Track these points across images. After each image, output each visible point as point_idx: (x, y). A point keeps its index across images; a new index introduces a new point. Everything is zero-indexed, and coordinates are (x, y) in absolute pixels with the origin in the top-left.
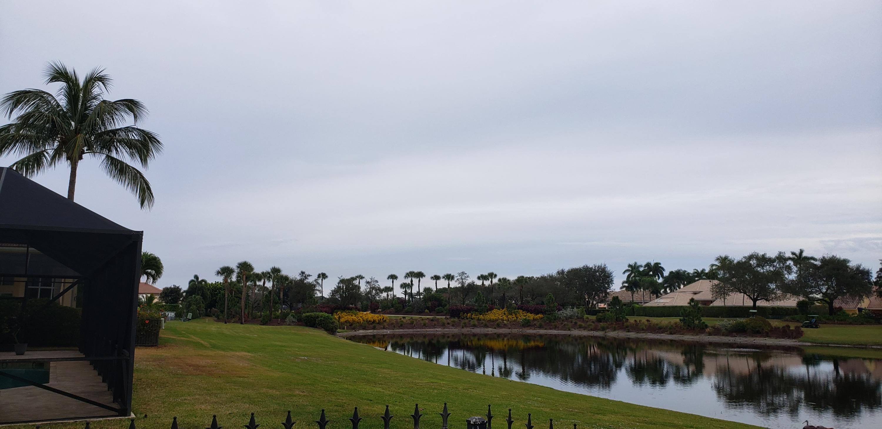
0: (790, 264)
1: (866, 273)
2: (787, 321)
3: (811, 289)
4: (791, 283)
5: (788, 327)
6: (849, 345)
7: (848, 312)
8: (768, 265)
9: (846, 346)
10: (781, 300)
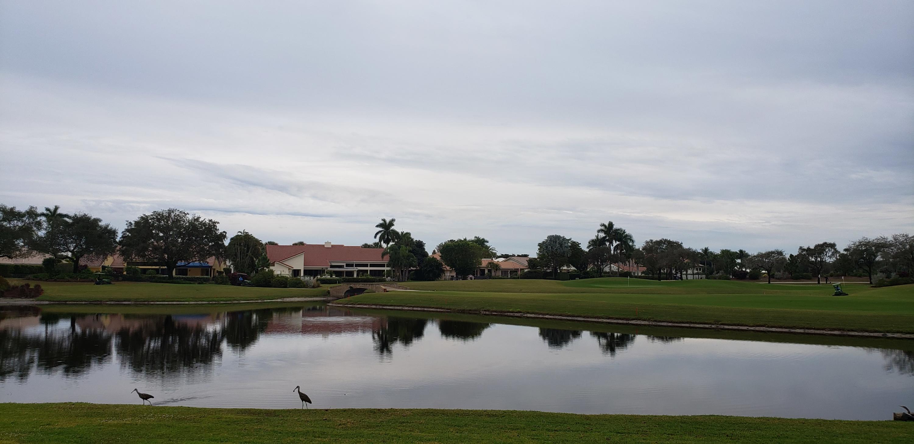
0: (41, 220)
1: (113, 233)
2: (29, 279)
3: (59, 246)
4: (39, 240)
5: (28, 285)
6: (86, 301)
7: (92, 270)
8: (16, 220)
9: (83, 303)
10: (25, 258)
